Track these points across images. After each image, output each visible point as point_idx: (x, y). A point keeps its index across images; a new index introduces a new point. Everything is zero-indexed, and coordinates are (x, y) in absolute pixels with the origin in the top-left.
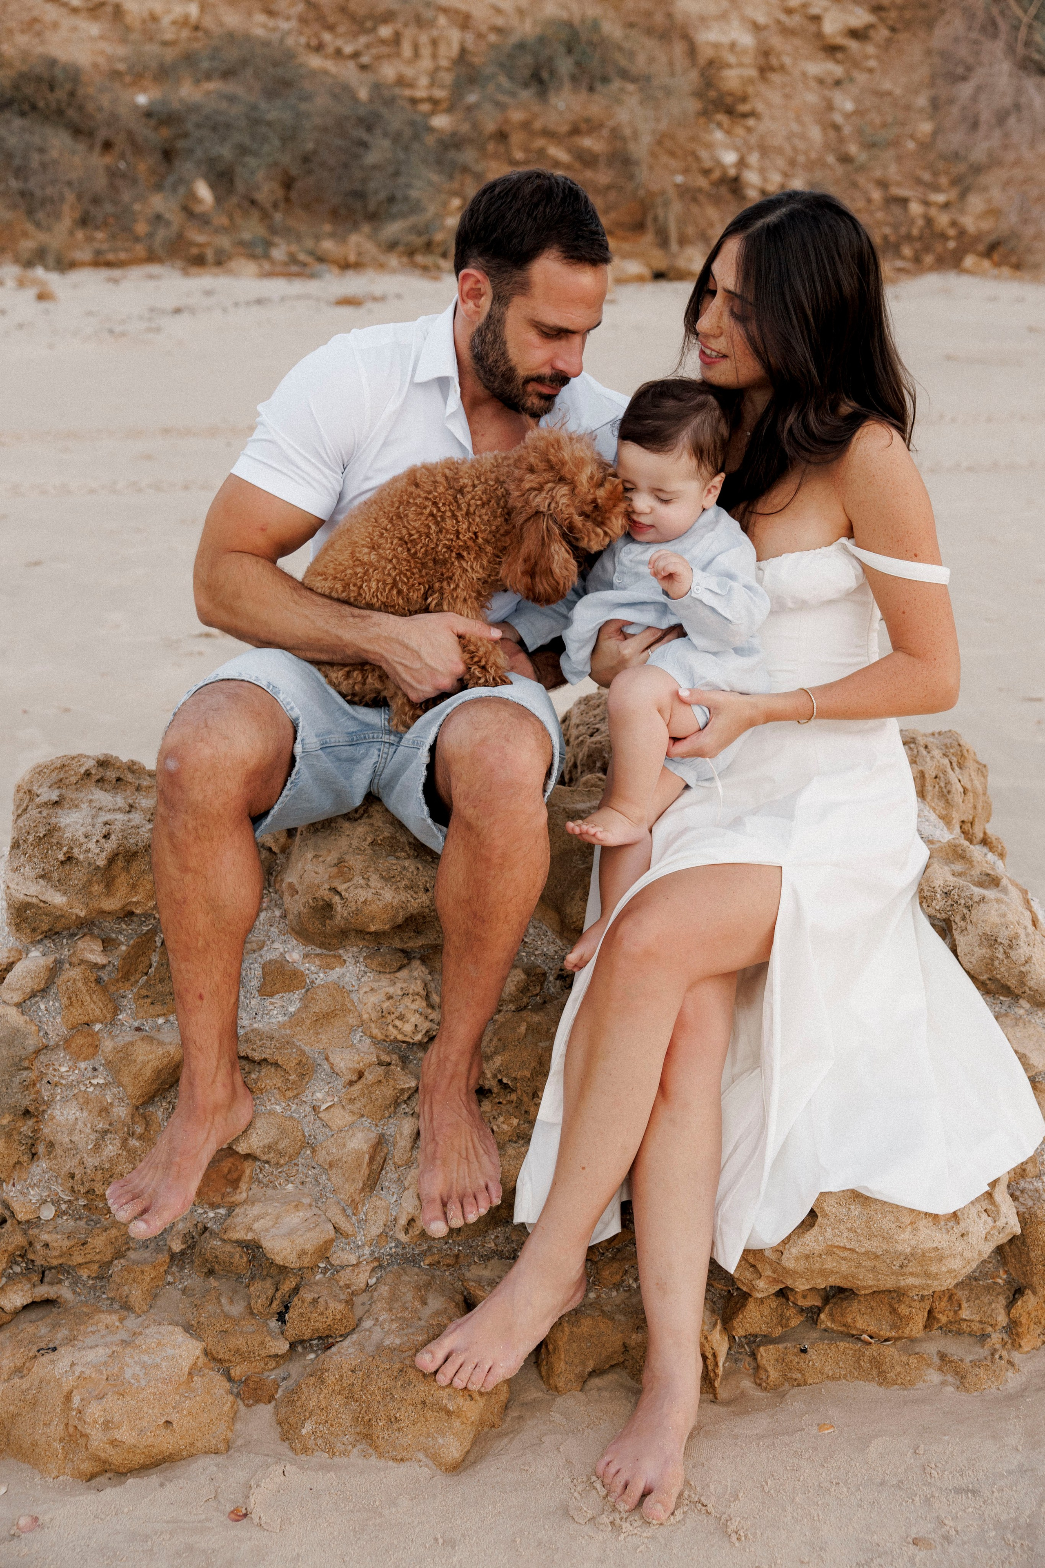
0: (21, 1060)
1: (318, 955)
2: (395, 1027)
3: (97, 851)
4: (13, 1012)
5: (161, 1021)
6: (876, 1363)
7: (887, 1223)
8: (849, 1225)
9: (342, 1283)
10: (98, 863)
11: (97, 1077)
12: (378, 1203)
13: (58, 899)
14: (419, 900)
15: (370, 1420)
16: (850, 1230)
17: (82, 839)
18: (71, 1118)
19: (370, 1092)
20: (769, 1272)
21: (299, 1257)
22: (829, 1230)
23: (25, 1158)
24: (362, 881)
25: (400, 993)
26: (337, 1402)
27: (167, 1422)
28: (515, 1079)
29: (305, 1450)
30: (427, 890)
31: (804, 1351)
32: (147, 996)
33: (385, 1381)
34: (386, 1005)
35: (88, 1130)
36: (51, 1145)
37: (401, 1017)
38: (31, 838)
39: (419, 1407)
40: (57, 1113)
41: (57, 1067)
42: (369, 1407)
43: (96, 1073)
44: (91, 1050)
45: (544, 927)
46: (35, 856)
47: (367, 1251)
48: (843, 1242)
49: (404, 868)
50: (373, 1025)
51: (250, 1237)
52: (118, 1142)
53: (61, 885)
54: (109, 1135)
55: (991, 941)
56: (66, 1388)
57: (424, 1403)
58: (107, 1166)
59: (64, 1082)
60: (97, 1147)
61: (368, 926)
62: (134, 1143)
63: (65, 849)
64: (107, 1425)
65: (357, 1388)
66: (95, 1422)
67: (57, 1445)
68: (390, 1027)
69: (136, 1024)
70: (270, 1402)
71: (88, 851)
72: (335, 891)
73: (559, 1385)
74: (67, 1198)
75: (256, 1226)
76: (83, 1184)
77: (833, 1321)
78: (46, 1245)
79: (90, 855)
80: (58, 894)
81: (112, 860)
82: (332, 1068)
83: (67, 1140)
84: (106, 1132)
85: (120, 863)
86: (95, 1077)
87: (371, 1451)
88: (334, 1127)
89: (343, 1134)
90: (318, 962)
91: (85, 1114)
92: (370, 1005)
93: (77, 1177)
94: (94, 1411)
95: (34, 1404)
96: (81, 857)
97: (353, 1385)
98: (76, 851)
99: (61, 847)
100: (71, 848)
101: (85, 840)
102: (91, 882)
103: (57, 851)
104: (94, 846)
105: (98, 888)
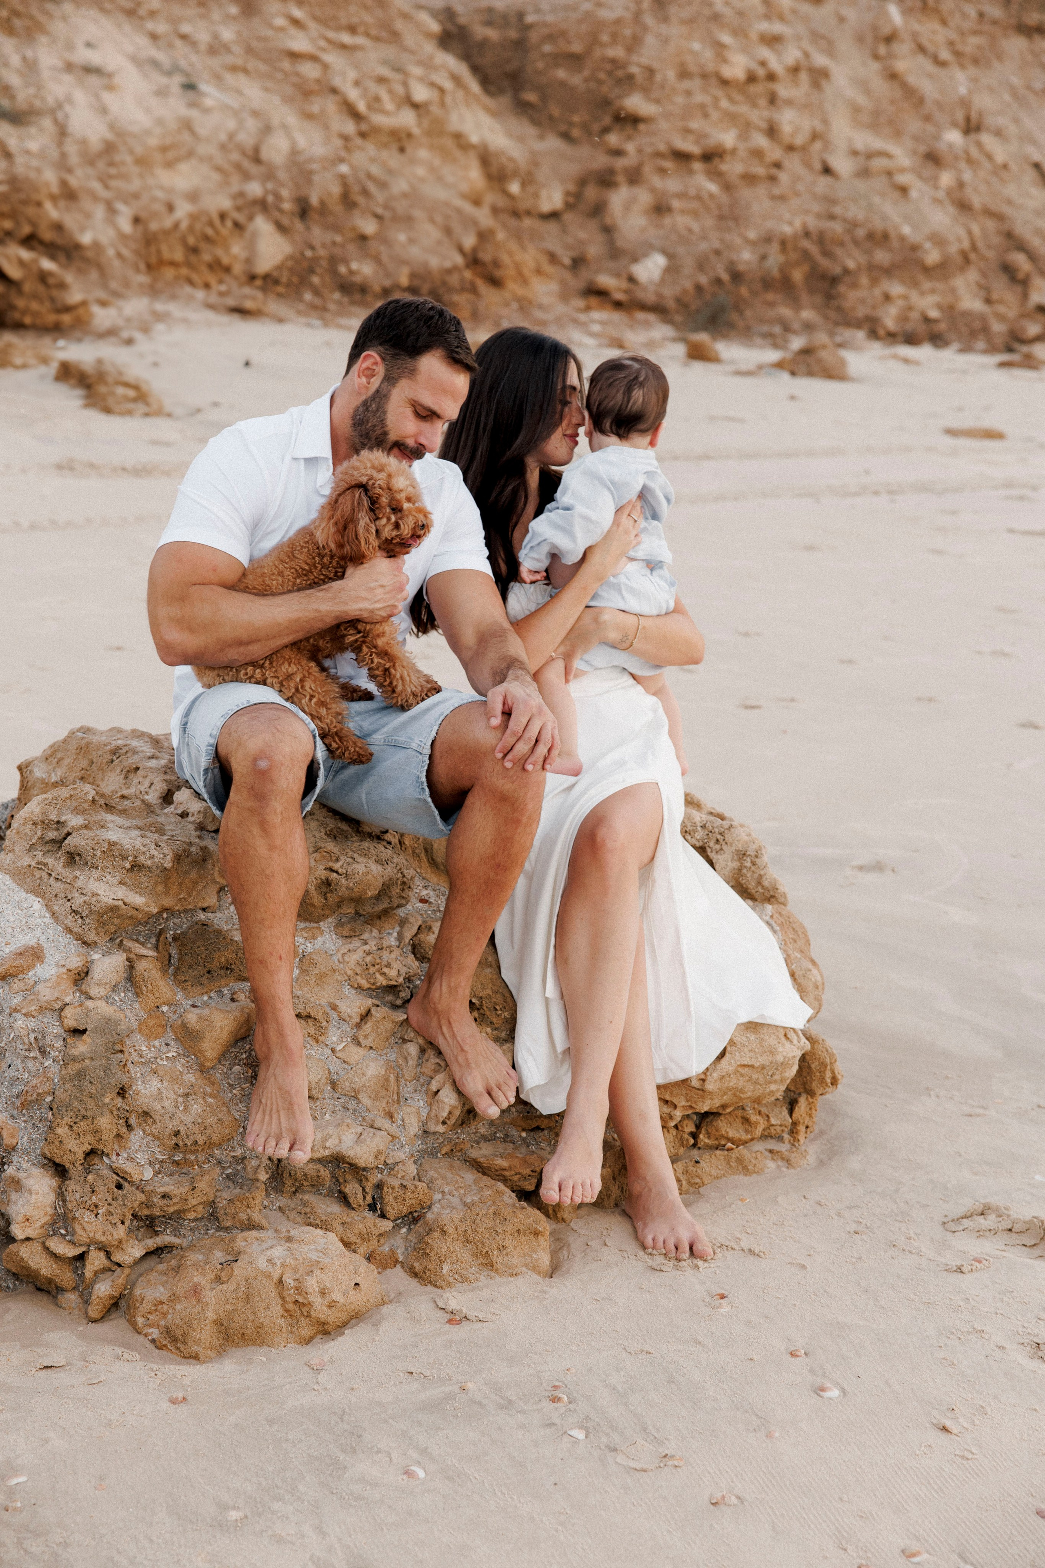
0: (114, 1043)
1: (303, 929)
2: (384, 974)
3: (161, 856)
4: (102, 1004)
5: (205, 998)
6: (740, 1161)
7: (771, 1041)
8: (750, 1048)
9: (399, 1176)
10: (165, 865)
11: (170, 1051)
12: (409, 1109)
13: (138, 900)
14: (383, 872)
15: (487, 1252)
16: (750, 1051)
17: (144, 849)
18: (154, 1090)
19: (378, 1028)
20: (684, 1103)
21: (376, 1157)
22: (737, 1054)
23: (124, 1129)
25: (375, 948)
26: (458, 1246)
27: (356, 1284)
28: (481, 998)
29: (449, 1285)
30: (386, 863)
31: (697, 1162)
32: (185, 981)
33: (488, 1223)
34: (368, 959)
35: (173, 1096)
36: (146, 1114)
37: (388, 965)
38: (98, 853)
39: (516, 1234)
40: (140, 1087)
41: (137, 1048)
42: (483, 1244)
43: (169, 1048)
44: (160, 1030)
45: (442, 889)
46: (107, 868)
47: (407, 1149)
48: (747, 1061)
50: (359, 978)
51: (327, 1153)
52: (201, 1101)
53: (136, 887)
54: (191, 1097)
55: (742, 855)
56: (276, 1276)
57: (519, 1231)
58: (200, 1121)
59: (143, 1060)
60: (186, 1108)
61: (366, 893)
62: (211, 1100)
63: (130, 858)
64: (323, 1293)
65: (470, 1232)
66: (315, 1292)
67: (281, 1321)
68: (378, 975)
69: (190, 1003)
70: (395, 1266)
71: (152, 857)
73: (564, 1217)
74: (161, 1157)
75: (327, 1145)
76: (188, 1137)
77: (709, 1138)
78: (164, 1196)
79: (156, 860)
80: (137, 896)
81: (174, 862)
82: (339, 1016)
83: (159, 1107)
84: (187, 1095)
85: (175, 865)
86: (169, 1051)
87: (493, 1274)
88: (353, 1062)
89: (359, 1066)
90: (306, 935)
91: (165, 1084)
92: (352, 962)
93: (183, 1133)
94: (312, 1284)
95: (248, 1298)
96: (149, 863)
97: (466, 1231)
98: (142, 859)
99: (124, 858)
100: (136, 857)
101: (145, 849)
102: (156, 883)
103: (121, 862)
104: (155, 853)
105: (160, 888)
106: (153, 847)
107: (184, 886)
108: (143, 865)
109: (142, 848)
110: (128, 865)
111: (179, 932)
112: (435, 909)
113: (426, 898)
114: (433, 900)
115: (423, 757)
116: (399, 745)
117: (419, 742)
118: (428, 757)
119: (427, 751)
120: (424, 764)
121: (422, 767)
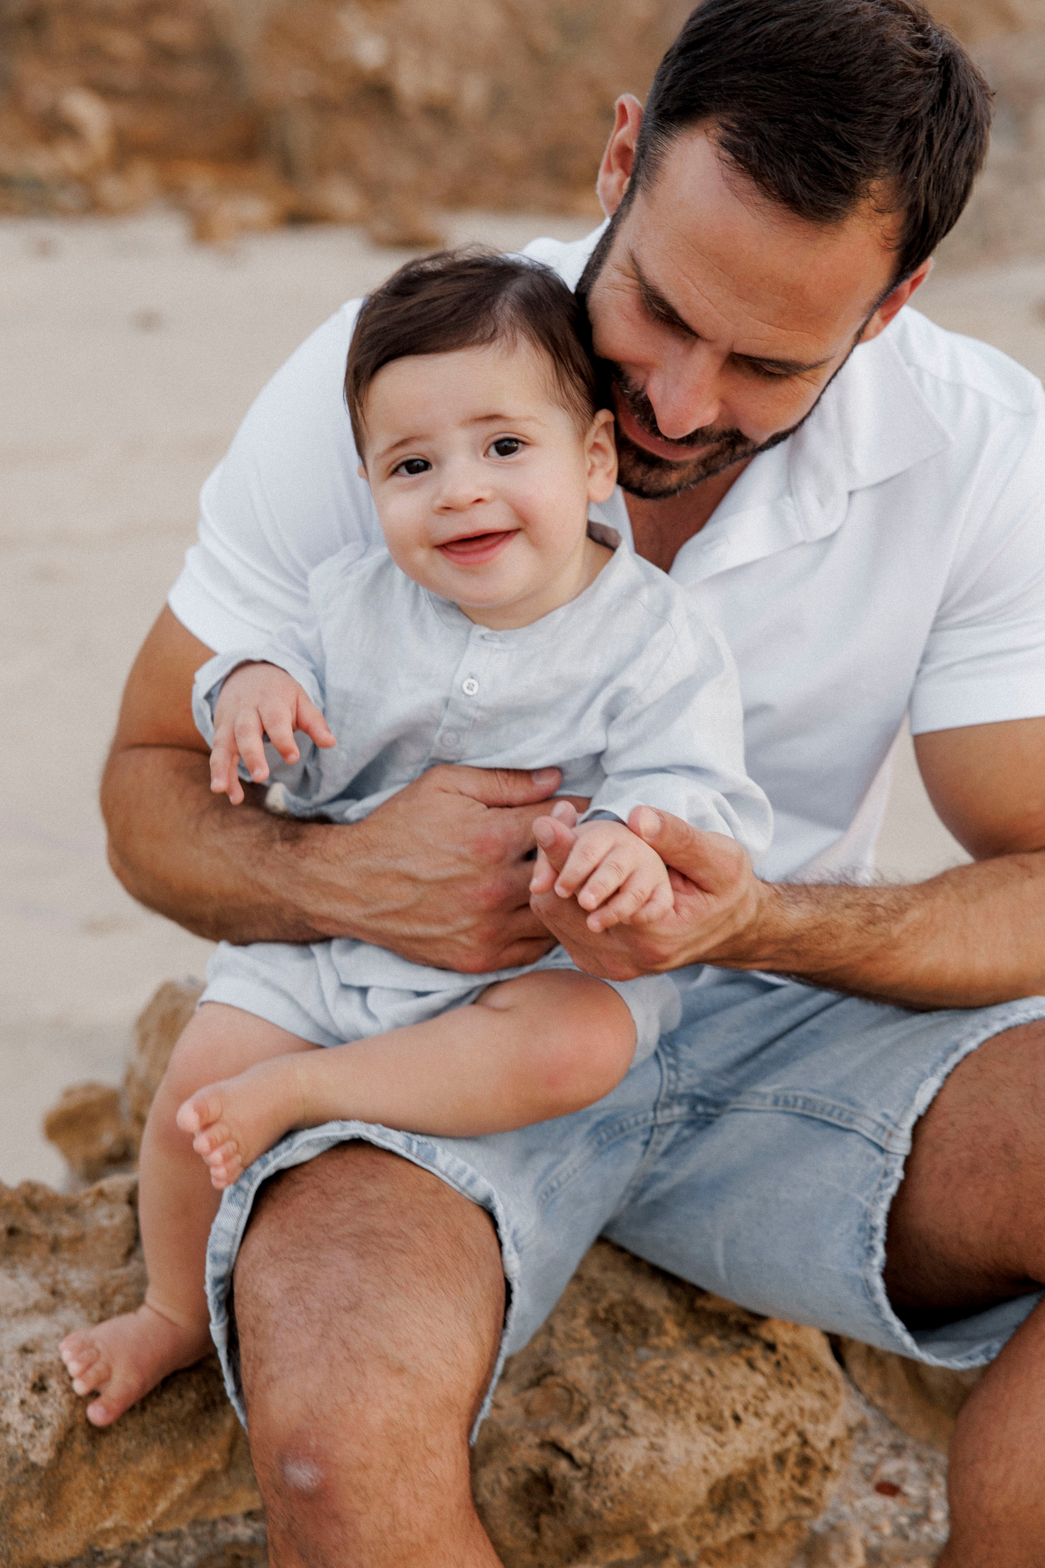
14: (729, 1448)
24: (612, 1421)
30: (737, 1419)
49: (687, 1377)
72: (557, 1449)
81: (62, 1447)
85: (79, 1448)
112: (920, 1511)
113: (895, 1481)
114: (912, 1489)
115: (888, 1160)
116: (825, 1117)
117: (880, 1119)
118: (901, 1161)
119: (902, 1146)
120: (889, 1179)
121: (881, 1187)
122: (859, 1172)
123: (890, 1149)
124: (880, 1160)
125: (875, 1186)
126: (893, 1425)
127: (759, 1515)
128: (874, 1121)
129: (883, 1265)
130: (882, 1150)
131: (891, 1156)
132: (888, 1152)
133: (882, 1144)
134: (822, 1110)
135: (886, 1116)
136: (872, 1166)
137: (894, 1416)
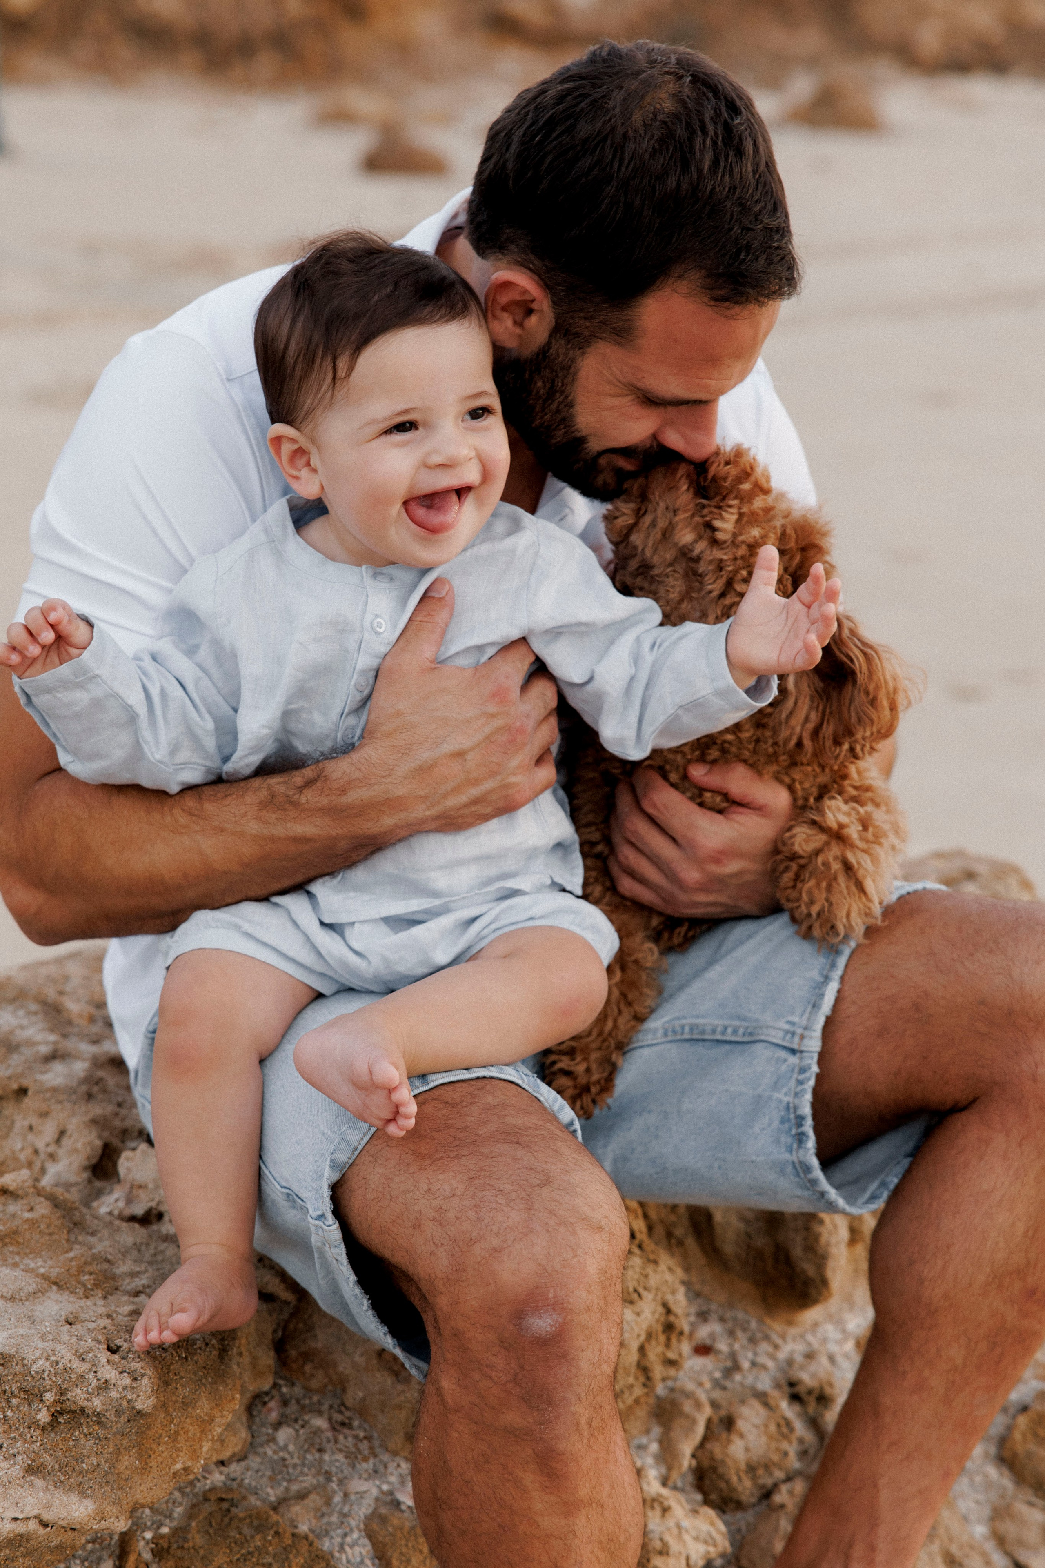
3: (127, 1381)
10: (139, 1406)
17: (81, 1367)
53: (69, 1475)
63: (49, 1397)
71: (105, 1386)
79: (114, 1394)
96: (97, 1403)
98: (78, 1396)
99: (32, 1395)
100: (62, 1392)
101: (85, 1367)
102: (117, 1453)
103: (24, 1408)
104: (109, 1373)
105: (128, 1461)
106: (104, 1356)
107: (182, 1438)
108: (83, 1410)
109: (76, 1364)
110: (43, 1417)
111: (165, 1530)
112: (729, 1364)
113: (708, 1342)
114: (722, 1346)
115: (801, 1059)
116: (719, 1037)
117: (787, 1027)
118: (816, 1057)
119: (814, 1044)
120: (807, 1075)
121: (800, 1082)
122: (768, 1075)
123: (803, 1048)
124: (793, 1060)
125: (793, 1083)
126: (698, 1295)
127: (648, 1378)
128: (780, 1029)
129: (816, 1146)
130: (793, 1051)
131: (805, 1054)
132: (802, 1052)
133: (795, 1047)
134: (714, 1032)
135: (790, 1023)
136: (784, 1067)
137: (698, 1287)
